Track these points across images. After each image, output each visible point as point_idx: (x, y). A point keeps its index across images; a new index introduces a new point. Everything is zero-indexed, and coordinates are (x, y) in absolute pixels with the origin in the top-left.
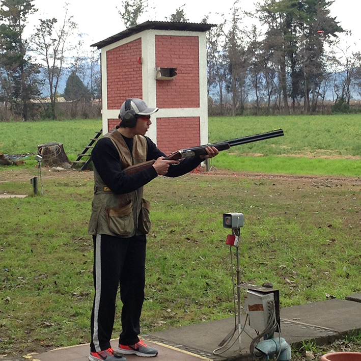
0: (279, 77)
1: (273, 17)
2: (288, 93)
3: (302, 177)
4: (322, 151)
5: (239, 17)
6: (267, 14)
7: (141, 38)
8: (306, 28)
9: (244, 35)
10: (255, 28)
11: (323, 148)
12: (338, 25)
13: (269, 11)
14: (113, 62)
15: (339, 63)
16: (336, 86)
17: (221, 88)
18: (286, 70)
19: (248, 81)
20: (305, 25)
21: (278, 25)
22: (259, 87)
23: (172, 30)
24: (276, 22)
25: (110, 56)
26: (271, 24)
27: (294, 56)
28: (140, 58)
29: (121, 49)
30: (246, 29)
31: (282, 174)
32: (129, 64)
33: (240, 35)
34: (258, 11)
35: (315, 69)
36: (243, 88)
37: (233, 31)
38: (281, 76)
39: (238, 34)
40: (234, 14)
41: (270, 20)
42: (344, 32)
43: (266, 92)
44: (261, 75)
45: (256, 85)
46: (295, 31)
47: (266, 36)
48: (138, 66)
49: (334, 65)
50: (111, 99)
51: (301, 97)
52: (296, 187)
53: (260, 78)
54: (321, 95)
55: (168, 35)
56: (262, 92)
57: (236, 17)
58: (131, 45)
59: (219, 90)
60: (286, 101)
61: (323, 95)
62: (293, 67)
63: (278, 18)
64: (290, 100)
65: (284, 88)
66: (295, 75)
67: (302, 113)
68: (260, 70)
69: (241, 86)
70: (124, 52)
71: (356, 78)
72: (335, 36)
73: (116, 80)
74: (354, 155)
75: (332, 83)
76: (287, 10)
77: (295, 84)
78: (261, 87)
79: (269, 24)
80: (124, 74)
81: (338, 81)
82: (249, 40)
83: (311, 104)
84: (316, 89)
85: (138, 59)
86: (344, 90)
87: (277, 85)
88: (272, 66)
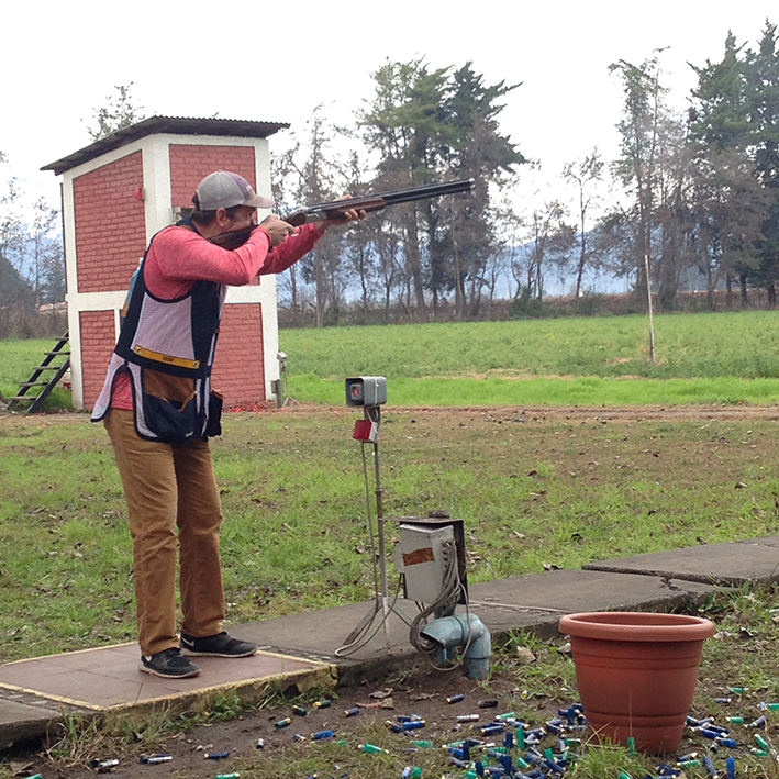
0: (405, 251)
1: (389, 135)
2: (424, 281)
3: (466, 410)
4: (500, 370)
5: (323, 137)
6: (377, 131)
7: (141, 151)
8: (454, 156)
9: (334, 171)
10: (356, 157)
11: (501, 367)
12: (516, 150)
13: (382, 124)
14: (86, 200)
15: (519, 221)
16: (516, 266)
17: (293, 273)
18: (419, 238)
19: (345, 258)
20: (452, 151)
21: (400, 151)
22: (367, 270)
23: (203, 134)
24: (397, 146)
25: (80, 189)
26: (387, 149)
27: (433, 209)
28: (140, 190)
29: (102, 173)
30: (337, 158)
31: (427, 406)
32: (119, 201)
33: (326, 170)
34: (360, 125)
35: (473, 234)
36: (336, 273)
37: (314, 163)
38: (408, 249)
39: (323, 169)
40: (315, 131)
41: (384, 141)
42: (526, 164)
43: (381, 281)
44: (371, 246)
45: (361, 267)
46: (433, 162)
47: (377, 172)
48: (137, 205)
49: (510, 226)
50: (83, 272)
51: (450, 289)
52: (457, 423)
53: (368, 253)
54: (487, 283)
55: (193, 143)
56: (374, 280)
57: (318, 137)
58: (123, 164)
59: (289, 277)
60: (420, 296)
61: (491, 284)
62: (431, 231)
63: (399, 137)
64: (428, 296)
65: (417, 272)
66: (436, 246)
67: (452, 319)
68: (369, 239)
69: (332, 268)
70: (107, 179)
71: (552, 251)
72: (510, 170)
73: (93, 235)
74: (562, 375)
75: (508, 260)
76: (417, 121)
77: (436, 263)
78: (371, 271)
79: (383, 149)
80: (109, 222)
81: (519, 257)
82: (345, 181)
83: (468, 301)
84: (477, 272)
85: (137, 191)
86: (530, 273)
87: (403, 266)
88: (391, 229)
